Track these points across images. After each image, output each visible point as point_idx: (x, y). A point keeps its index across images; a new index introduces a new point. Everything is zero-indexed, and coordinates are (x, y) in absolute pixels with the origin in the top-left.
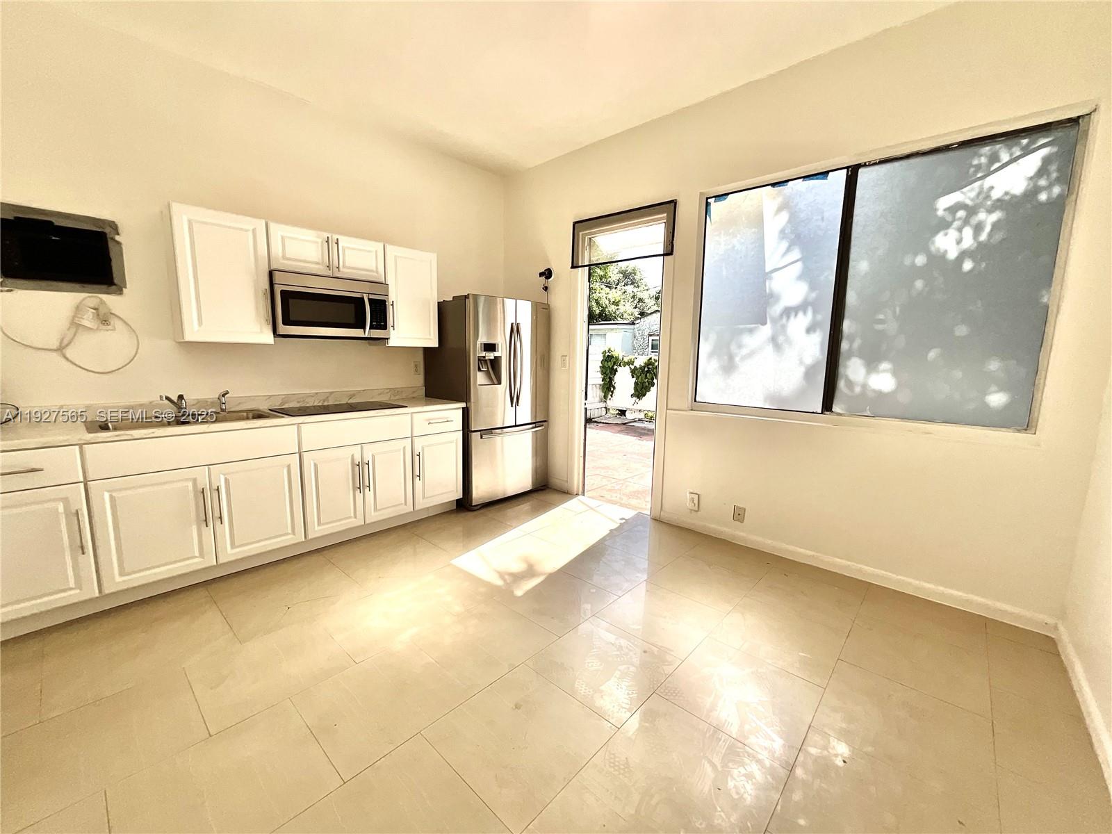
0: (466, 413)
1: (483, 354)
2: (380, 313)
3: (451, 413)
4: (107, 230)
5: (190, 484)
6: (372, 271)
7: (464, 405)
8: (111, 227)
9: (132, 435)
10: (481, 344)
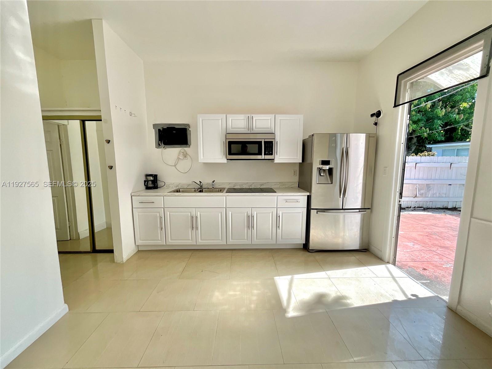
0: (309, 198)
1: (321, 166)
2: (269, 147)
3: (302, 197)
4: (187, 127)
5: (189, 214)
6: (268, 128)
7: (308, 194)
8: (188, 126)
9: (175, 195)
10: (320, 161)
